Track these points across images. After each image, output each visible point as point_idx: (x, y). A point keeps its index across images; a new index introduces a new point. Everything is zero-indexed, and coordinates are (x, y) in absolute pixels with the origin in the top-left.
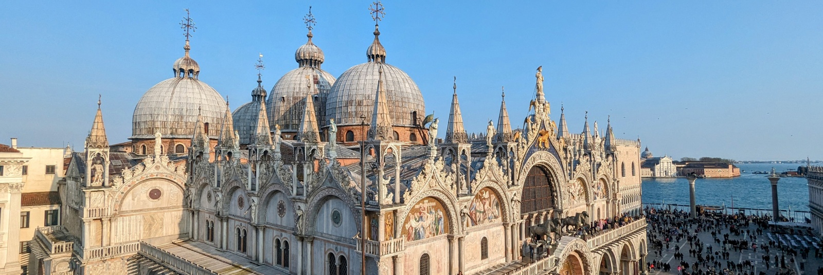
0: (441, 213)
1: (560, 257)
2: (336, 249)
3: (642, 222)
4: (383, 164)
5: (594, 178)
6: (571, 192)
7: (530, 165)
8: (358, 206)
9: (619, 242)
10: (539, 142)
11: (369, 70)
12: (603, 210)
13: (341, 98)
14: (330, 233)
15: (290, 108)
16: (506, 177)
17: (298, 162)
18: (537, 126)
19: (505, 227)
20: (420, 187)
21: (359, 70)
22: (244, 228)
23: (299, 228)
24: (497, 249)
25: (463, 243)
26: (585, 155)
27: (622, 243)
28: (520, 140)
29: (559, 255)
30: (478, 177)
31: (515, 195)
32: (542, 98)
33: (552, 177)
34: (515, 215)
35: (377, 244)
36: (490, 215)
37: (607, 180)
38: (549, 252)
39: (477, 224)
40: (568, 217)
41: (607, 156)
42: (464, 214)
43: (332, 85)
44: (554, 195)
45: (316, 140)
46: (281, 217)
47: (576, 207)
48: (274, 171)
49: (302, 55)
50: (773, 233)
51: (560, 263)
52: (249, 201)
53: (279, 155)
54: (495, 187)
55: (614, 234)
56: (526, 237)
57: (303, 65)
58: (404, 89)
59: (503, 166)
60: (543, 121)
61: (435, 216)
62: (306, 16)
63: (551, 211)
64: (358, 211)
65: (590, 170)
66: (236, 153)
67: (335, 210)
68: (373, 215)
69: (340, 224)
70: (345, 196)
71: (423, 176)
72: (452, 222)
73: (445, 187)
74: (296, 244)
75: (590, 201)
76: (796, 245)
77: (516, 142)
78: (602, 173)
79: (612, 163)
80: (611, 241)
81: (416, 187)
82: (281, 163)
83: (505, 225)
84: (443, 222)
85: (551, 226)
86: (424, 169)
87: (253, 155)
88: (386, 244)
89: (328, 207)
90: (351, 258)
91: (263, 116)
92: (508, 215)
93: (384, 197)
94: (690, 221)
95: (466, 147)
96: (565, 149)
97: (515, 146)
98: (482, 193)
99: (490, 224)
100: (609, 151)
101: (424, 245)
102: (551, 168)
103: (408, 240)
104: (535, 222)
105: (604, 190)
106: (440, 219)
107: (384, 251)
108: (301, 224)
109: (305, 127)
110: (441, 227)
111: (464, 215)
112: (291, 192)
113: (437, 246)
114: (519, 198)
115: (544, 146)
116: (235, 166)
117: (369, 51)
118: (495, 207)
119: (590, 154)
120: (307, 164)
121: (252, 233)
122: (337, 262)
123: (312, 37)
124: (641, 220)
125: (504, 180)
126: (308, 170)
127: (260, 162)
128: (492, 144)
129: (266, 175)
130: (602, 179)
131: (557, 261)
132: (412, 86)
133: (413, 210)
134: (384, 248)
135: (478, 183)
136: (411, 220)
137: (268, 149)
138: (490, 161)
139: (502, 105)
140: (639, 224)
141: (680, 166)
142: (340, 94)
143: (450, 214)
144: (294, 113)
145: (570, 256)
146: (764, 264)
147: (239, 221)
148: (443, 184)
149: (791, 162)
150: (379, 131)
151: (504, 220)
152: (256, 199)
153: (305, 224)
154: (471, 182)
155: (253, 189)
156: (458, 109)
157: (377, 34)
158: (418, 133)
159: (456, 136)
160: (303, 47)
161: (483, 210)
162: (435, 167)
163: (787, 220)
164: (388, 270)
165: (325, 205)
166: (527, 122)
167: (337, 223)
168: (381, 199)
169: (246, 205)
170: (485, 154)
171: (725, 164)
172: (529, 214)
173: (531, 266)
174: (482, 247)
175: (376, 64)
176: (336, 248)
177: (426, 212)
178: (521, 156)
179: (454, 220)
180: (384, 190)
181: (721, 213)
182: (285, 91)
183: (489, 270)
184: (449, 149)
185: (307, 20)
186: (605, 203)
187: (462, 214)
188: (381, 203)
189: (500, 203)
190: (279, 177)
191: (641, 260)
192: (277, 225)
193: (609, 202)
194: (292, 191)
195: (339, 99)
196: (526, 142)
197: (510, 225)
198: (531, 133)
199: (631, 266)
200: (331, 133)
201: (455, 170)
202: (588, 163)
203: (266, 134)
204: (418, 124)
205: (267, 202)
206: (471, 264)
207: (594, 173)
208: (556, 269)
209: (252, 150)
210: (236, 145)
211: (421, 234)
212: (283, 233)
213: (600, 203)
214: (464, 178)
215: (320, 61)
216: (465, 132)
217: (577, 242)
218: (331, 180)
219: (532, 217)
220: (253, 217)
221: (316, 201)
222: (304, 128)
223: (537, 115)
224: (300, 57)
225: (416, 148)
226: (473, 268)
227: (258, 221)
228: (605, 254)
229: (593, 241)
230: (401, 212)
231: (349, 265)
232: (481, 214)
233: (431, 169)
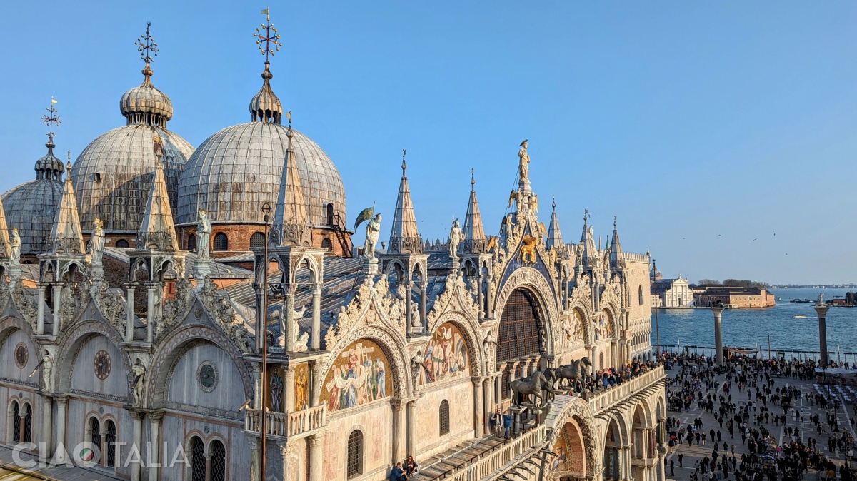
0: (381, 364)
1: (554, 426)
2: (205, 430)
3: (659, 372)
4: (294, 285)
5: (596, 308)
6: (565, 328)
7: (510, 288)
8: (249, 355)
9: (631, 402)
10: (522, 254)
11: (255, 134)
12: (608, 355)
13: (205, 178)
14: (195, 403)
15: (111, 194)
16: (476, 307)
17: (137, 283)
18: (519, 230)
19: (474, 384)
20: (352, 323)
21: (238, 134)
22: (27, 401)
23: (136, 397)
24: (462, 418)
25: (414, 410)
26: (584, 273)
27: (634, 403)
28: (497, 250)
29: (552, 423)
30: (437, 307)
31: (489, 333)
32: (528, 187)
33: (539, 306)
34: (489, 365)
35: (281, 418)
36: (453, 365)
37: (612, 311)
38: (538, 420)
39: (434, 380)
40: (561, 366)
41: (613, 275)
42: (417, 364)
43: (188, 158)
44: (542, 334)
45: (171, 246)
46: (102, 379)
47: (572, 350)
48: (90, 300)
49: (134, 104)
50: (821, 384)
51: (554, 435)
52: (37, 352)
53: (101, 271)
54: (462, 322)
55: (623, 390)
56: (503, 398)
57: (135, 121)
58: (314, 168)
59: (473, 290)
60: (528, 223)
61: (372, 369)
62: (141, 38)
63: (538, 358)
64: (248, 365)
65: (591, 296)
66: (14, 268)
67: (205, 363)
68: (275, 371)
69: (213, 387)
70: (224, 339)
71: (357, 304)
72: (398, 378)
73: (389, 322)
74: (129, 424)
75: (590, 341)
76: (850, 400)
77: (491, 252)
78: (607, 301)
79: (619, 286)
80: (620, 401)
81: (346, 322)
82: (104, 285)
83: (474, 380)
84: (384, 379)
85: (541, 380)
86: (358, 294)
87: (47, 273)
88: (296, 418)
89: (191, 359)
90: (233, 443)
91: (68, 203)
92: (479, 365)
93: (294, 339)
94: (716, 369)
95: (419, 259)
96: (558, 265)
97: (489, 259)
98: (442, 331)
99: (454, 378)
100: (616, 269)
101: (355, 416)
102: (538, 292)
103: (330, 408)
104: (517, 376)
105: (609, 326)
106: (379, 374)
107: (294, 428)
108: (140, 389)
109: (152, 224)
110: (381, 386)
111: (417, 367)
112: (123, 334)
113: (375, 416)
114: (494, 337)
115: (529, 260)
116: (11, 291)
117: (254, 104)
118: (461, 352)
119: (591, 272)
120: (154, 287)
121: (43, 410)
122: (207, 452)
123: (150, 75)
124: (658, 368)
125: (474, 310)
126: (156, 297)
127: (62, 284)
128: (457, 255)
129: (75, 306)
130: (606, 309)
131: (549, 433)
132: (325, 163)
133: (339, 361)
134: (294, 423)
135: (437, 315)
136: (335, 377)
137: (77, 261)
138: (455, 281)
139: (471, 198)
140: (656, 375)
141: (698, 291)
142: (203, 171)
143: (395, 364)
144: (117, 201)
145: (568, 425)
146: (812, 427)
147: (17, 388)
148: (386, 317)
149: (836, 287)
150: (288, 231)
151: (473, 372)
152: (52, 350)
153: (149, 390)
154: (427, 315)
155: (47, 331)
156: (409, 201)
157: (267, 77)
158: (335, 238)
159: (407, 242)
160: (136, 91)
161: (442, 358)
162: (374, 290)
163: (837, 367)
164: (298, 460)
165: (187, 356)
166: (506, 223)
167: (209, 386)
168: (290, 344)
169: (32, 359)
170: (446, 271)
171: (757, 288)
172: (507, 362)
173: (514, 442)
174: (441, 415)
175: (266, 126)
176: (206, 428)
177: (358, 362)
178: (498, 275)
179: (401, 375)
180: (295, 329)
181: (755, 357)
182: (101, 163)
183: (451, 451)
184: (395, 263)
185: (142, 45)
186: (609, 344)
187: (414, 365)
188: (290, 350)
189: (468, 347)
190: (100, 309)
191: (658, 428)
192: (93, 394)
193: (615, 343)
194: (125, 333)
195: (203, 179)
196: (505, 253)
197: (482, 380)
198: (512, 240)
199: (645, 435)
200: (201, 235)
201: (404, 295)
202: (588, 286)
203: (75, 235)
204: (335, 223)
205: (74, 354)
206: (425, 443)
207: (595, 301)
208: (548, 445)
209: (47, 264)
210: (14, 254)
211: (350, 398)
212: (105, 407)
213: (603, 345)
214: (417, 308)
215: (166, 116)
216: (419, 236)
217: (576, 403)
218: (200, 312)
219: (512, 368)
220: (46, 381)
221: (169, 350)
222: (150, 226)
223: (521, 214)
224: (129, 107)
225: (333, 262)
226: (427, 449)
227: (57, 388)
228: (613, 421)
229: (597, 401)
230: (322, 363)
231: (228, 455)
232: (441, 364)
233: (368, 293)
